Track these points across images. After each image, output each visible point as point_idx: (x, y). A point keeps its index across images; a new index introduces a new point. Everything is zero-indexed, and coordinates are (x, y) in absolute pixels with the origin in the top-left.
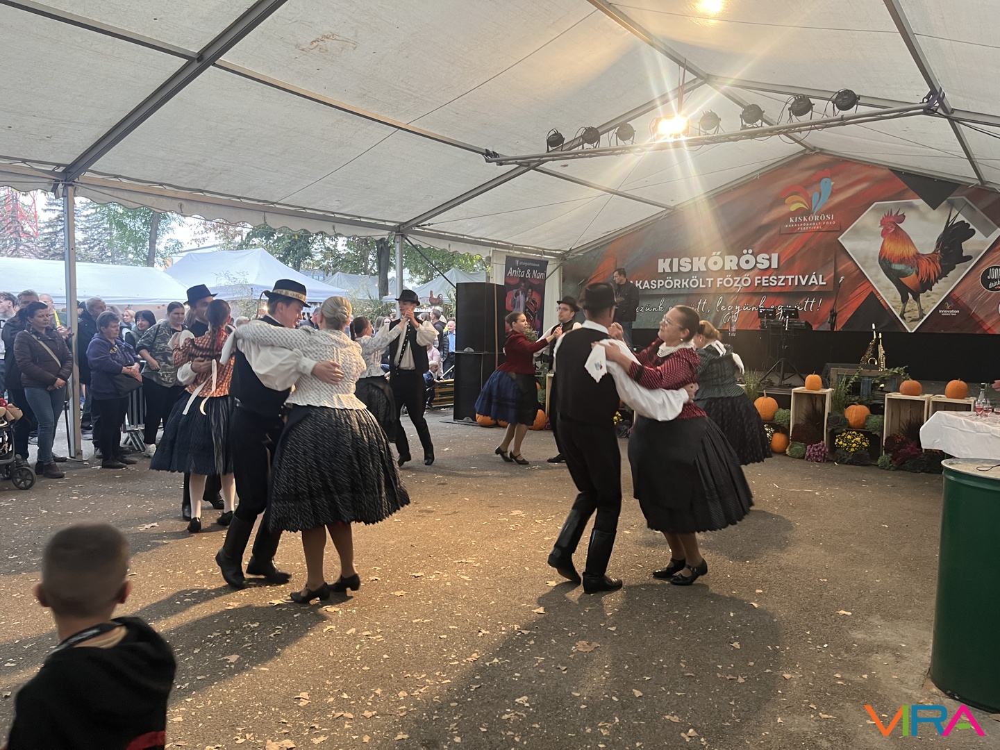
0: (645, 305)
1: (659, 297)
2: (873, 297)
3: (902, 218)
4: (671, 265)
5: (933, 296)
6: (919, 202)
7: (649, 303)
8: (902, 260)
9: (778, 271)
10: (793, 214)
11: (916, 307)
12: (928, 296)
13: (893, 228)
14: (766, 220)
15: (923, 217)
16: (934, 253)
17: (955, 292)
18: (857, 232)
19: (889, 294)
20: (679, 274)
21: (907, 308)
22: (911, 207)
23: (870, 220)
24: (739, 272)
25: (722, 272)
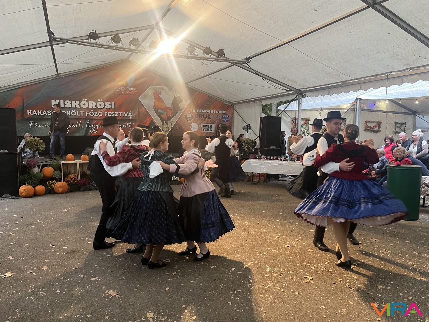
2: (152, 122)
3: (160, 93)
8: (161, 109)
9: (115, 110)
10: (121, 86)
11: (167, 126)
13: (157, 97)
14: (108, 87)
15: (167, 93)
16: (171, 107)
17: (178, 121)
18: (145, 96)
19: (158, 121)
20: (64, 108)
21: (164, 127)
22: (163, 89)
23: (149, 92)
24: (97, 109)
25: (88, 109)
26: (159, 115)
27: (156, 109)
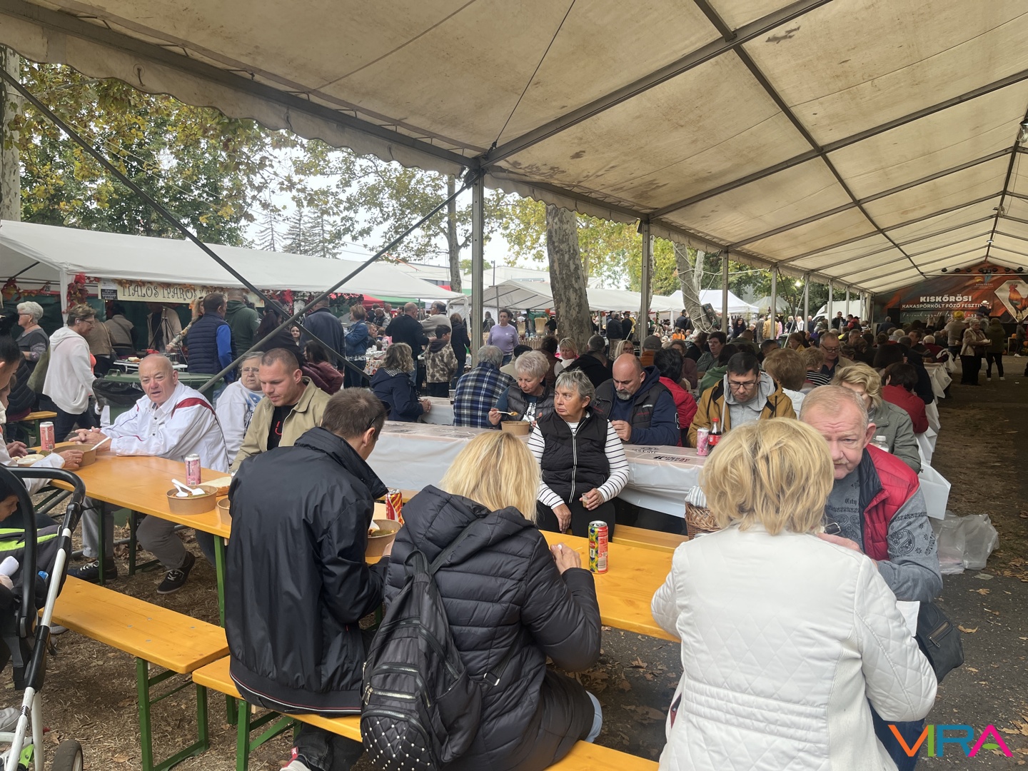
1: (921, 311)
2: (1007, 311)
6: (1022, 281)
8: (1017, 300)
9: (971, 302)
10: (978, 283)
11: (1021, 315)
13: (1013, 289)
14: (967, 284)
15: (1023, 286)
18: (1001, 290)
19: (1012, 311)
20: (930, 303)
21: (1018, 315)
22: (1020, 283)
23: (1005, 286)
24: (956, 302)
25: (949, 302)
26: (1014, 305)
27: (1011, 300)
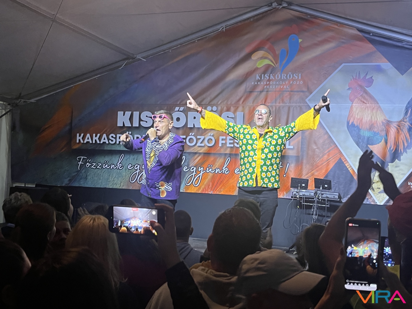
0: (102, 161)
1: (118, 153)
3: (371, 82)
4: (131, 119)
5: (402, 167)
6: (387, 66)
7: (107, 158)
8: (370, 127)
12: (396, 167)
13: (361, 92)
15: (391, 81)
16: (403, 120)
20: (140, 129)
22: (379, 69)
25: (185, 129)
27: (354, 128)
